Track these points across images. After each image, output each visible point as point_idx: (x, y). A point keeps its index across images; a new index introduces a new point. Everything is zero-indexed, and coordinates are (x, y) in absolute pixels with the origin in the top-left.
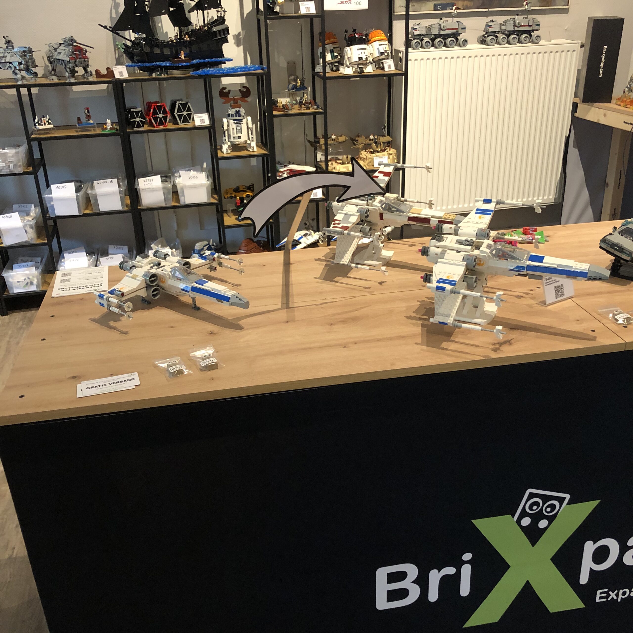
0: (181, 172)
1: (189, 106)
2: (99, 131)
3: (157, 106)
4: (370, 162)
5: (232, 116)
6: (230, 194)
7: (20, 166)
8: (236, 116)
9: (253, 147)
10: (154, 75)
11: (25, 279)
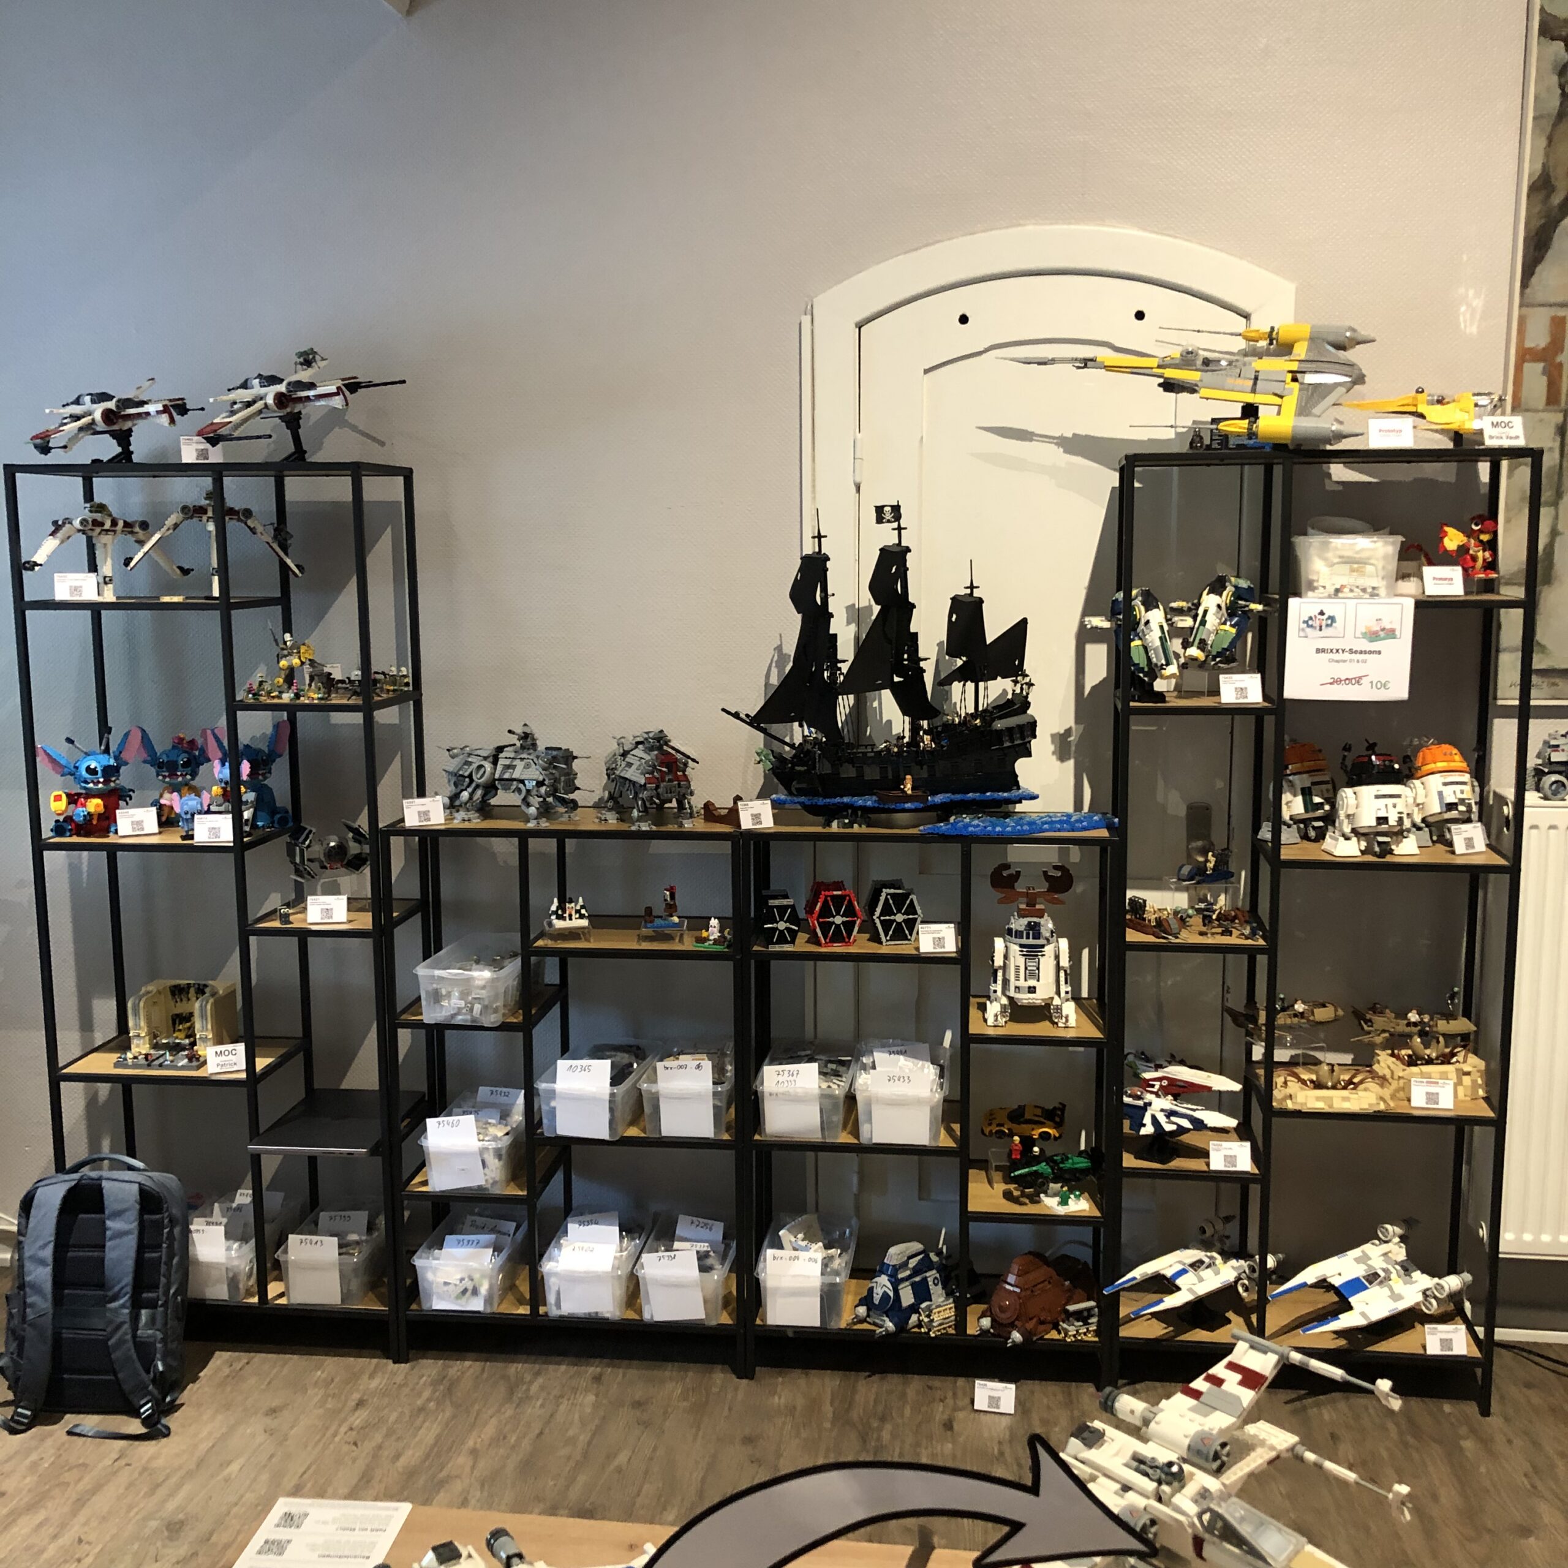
0: (879, 1056)
1: (912, 900)
2: (688, 944)
3: (833, 897)
4: (1403, 1089)
5: (1018, 934)
6: (999, 1125)
7: (496, 1011)
8: (1028, 938)
9: (1067, 1017)
10: (835, 827)
11: (462, 1280)
